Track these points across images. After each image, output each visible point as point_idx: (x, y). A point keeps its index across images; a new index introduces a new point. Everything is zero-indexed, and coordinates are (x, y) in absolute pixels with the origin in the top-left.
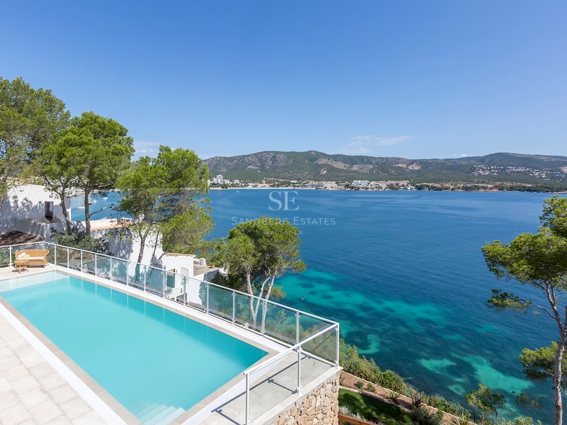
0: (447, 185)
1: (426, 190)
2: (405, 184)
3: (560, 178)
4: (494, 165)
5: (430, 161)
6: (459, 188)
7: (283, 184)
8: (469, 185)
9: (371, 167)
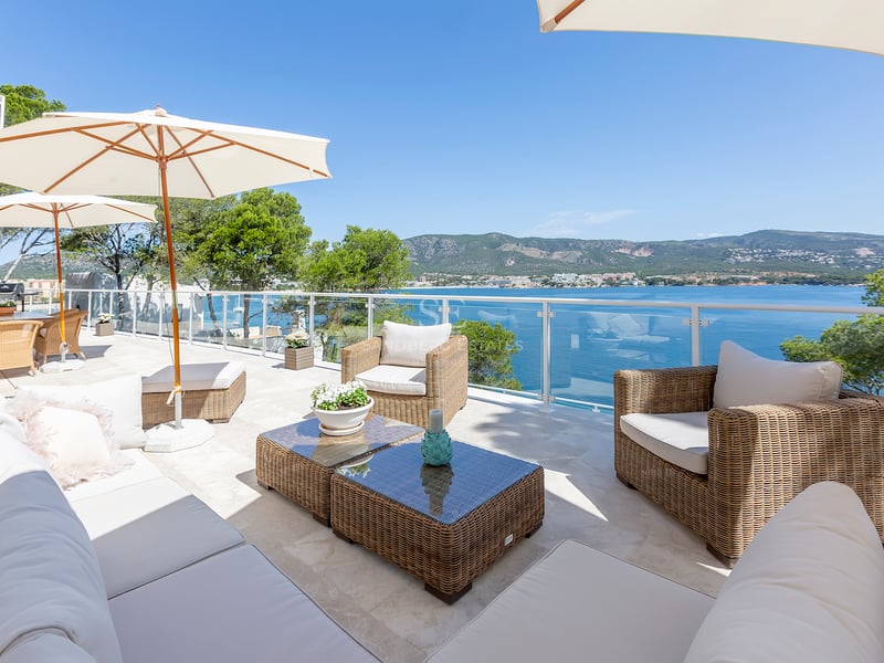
0: (691, 278)
1: (661, 284)
2: (630, 277)
3: (854, 264)
4: (758, 247)
5: (664, 245)
6: (709, 282)
7: (451, 281)
8: (722, 278)
9: (579, 254)
